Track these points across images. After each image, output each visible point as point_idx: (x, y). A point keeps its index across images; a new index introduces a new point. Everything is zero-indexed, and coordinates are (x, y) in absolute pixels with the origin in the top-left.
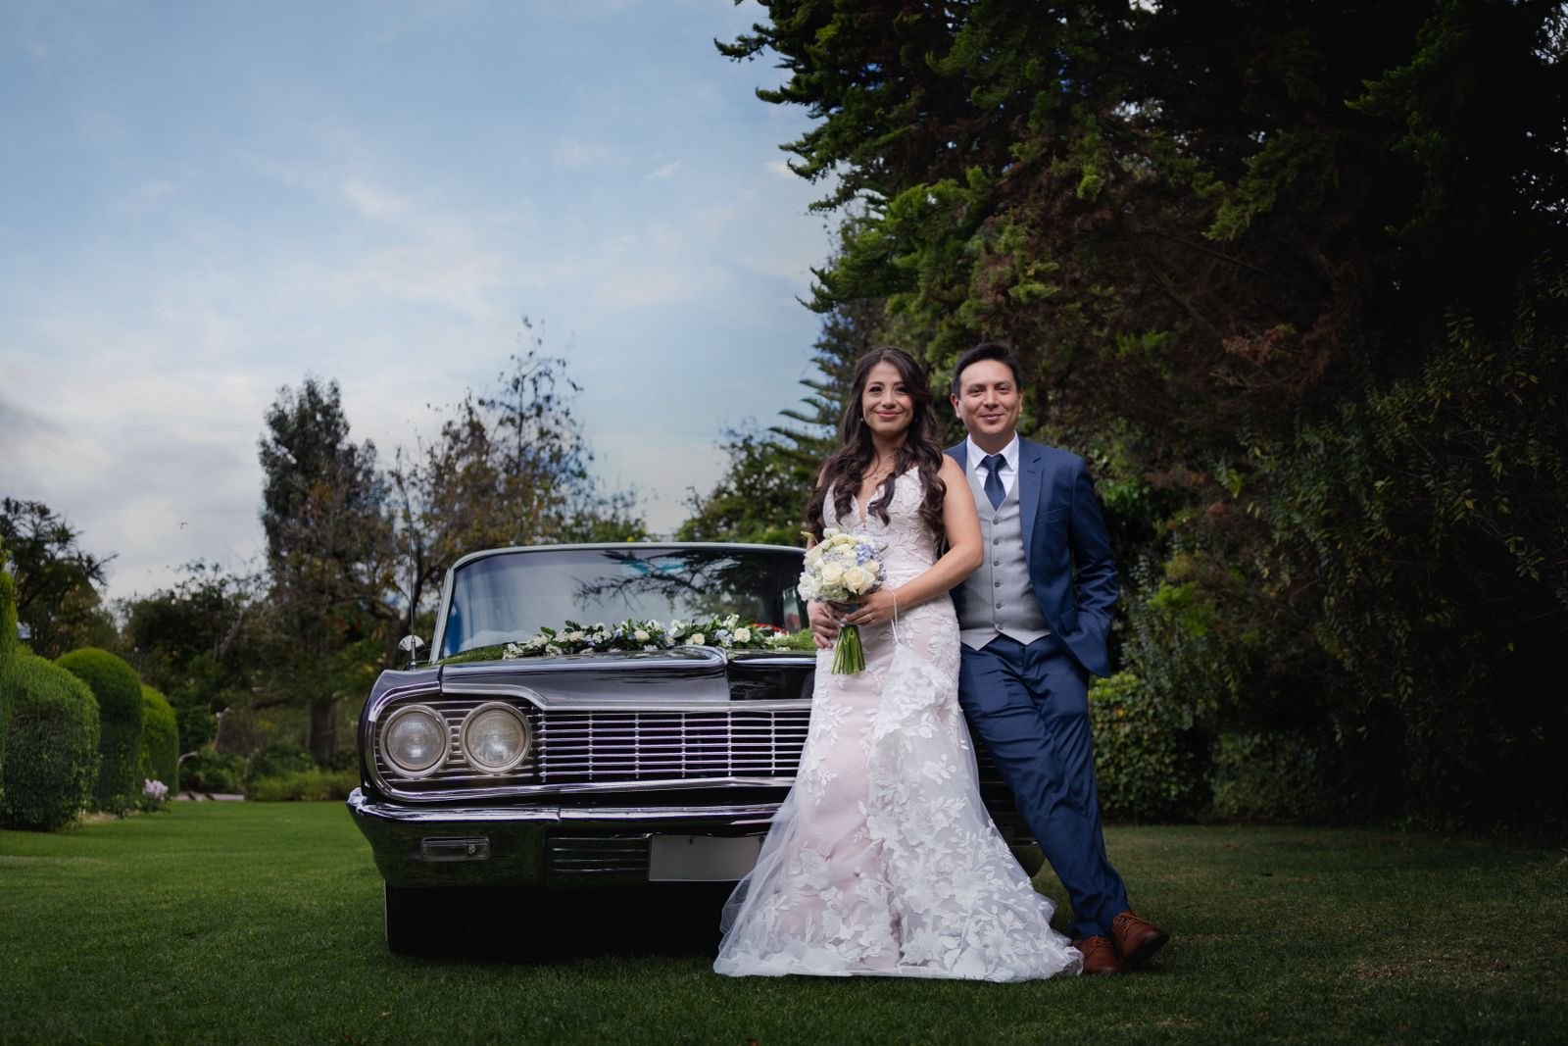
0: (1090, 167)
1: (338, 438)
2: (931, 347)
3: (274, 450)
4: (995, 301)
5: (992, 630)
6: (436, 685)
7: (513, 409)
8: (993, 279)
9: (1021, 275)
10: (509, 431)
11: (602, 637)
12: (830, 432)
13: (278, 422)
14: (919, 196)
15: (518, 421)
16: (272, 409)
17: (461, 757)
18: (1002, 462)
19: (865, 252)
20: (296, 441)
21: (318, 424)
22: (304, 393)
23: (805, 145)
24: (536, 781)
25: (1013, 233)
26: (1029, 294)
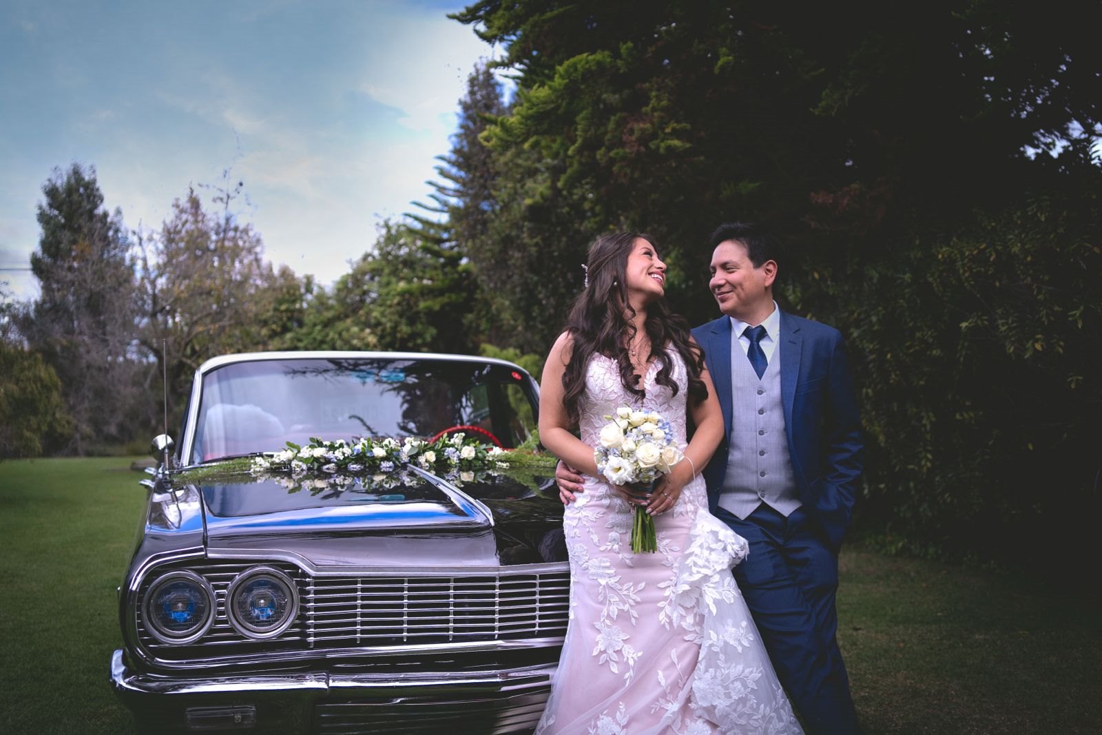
0: (724, 49)
1: (96, 206)
2: (563, 178)
3: (49, 212)
4: (638, 151)
5: (753, 497)
6: (201, 550)
7: (221, 191)
8: (637, 134)
9: (660, 132)
10: (220, 206)
11: (344, 454)
12: (444, 218)
13: (52, 192)
14: (583, 62)
15: (225, 200)
16: (47, 183)
17: (225, 622)
18: (762, 333)
19: (538, 105)
20: (65, 207)
21: (81, 195)
22: (71, 172)
23: (466, 16)
24: (304, 645)
25: (658, 98)
26: (669, 148)
